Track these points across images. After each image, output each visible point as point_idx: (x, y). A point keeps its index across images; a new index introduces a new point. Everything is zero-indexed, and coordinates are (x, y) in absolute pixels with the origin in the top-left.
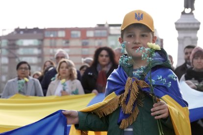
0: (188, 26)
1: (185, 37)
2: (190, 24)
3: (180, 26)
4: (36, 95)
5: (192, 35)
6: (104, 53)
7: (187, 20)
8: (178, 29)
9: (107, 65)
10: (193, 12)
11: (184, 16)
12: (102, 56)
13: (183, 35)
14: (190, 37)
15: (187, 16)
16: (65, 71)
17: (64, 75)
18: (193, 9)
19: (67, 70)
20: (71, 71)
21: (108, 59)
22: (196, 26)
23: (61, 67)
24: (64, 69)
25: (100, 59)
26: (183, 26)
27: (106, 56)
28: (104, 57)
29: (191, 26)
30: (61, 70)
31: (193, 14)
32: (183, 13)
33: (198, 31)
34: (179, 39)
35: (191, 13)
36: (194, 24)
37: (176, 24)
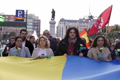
0: (53, 23)
4: (27, 57)
6: (73, 31)
8: (50, 23)
9: (74, 39)
12: (72, 33)
13: (51, 25)
14: (53, 26)
16: (43, 43)
17: (43, 45)
18: (54, 18)
19: (44, 42)
20: (47, 42)
21: (75, 35)
23: (40, 40)
24: (42, 41)
25: (70, 35)
26: (52, 23)
27: (74, 33)
28: (73, 34)
30: (41, 42)
32: (52, 19)
33: (55, 24)
34: (50, 26)
35: (54, 19)
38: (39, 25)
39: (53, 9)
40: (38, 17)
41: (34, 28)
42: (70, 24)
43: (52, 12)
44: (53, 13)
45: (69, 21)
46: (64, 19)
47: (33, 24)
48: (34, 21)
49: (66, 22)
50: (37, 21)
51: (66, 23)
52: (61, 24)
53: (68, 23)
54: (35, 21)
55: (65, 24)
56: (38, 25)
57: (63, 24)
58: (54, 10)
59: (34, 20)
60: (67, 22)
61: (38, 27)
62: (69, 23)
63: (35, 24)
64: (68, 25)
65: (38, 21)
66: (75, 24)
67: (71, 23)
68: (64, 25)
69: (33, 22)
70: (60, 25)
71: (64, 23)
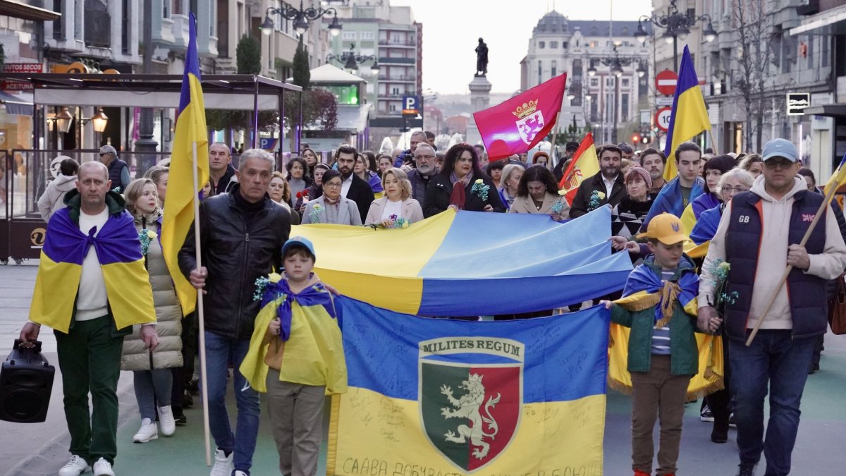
0: (480, 88)
1: (478, 98)
2: (482, 86)
3: (473, 88)
5: (484, 96)
6: (466, 154)
7: (480, 82)
8: (472, 90)
10: (486, 74)
11: (478, 78)
13: (475, 96)
14: (482, 98)
15: (480, 78)
18: (485, 71)
22: (488, 88)
23: (386, 181)
26: (477, 88)
27: (470, 160)
29: (484, 88)
31: (485, 76)
32: (476, 75)
35: (483, 76)
36: (486, 86)
37: (470, 86)
38: (414, 56)
39: (481, 41)
40: (408, 9)
41: (388, 78)
42: (596, 43)
43: (476, 50)
44: (482, 51)
45: (594, 29)
46: (562, 18)
47: (383, 55)
48: (383, 37)
49: (573, 32)
50: (402, 38)
51: (573, 42)
52: (542, 45)
53: (583, 41)
54: (392, 36)
55: (565, 45)
56: (410, 56)
57: (554, 45)
58: (485, 41)
59: (389, 32)
60: (578, 35)
61: (411, 71)
62: (590, 40)
63: (393, 55)
64: (587, 55)
65: (406, 32)
66: (626, 44)
67: (602, 41)
68: (560, 50)
69: (380, 43)
70: (539, 51)
71: (560, 41)
